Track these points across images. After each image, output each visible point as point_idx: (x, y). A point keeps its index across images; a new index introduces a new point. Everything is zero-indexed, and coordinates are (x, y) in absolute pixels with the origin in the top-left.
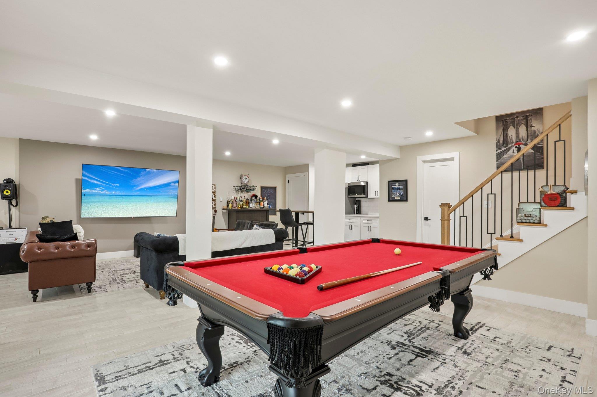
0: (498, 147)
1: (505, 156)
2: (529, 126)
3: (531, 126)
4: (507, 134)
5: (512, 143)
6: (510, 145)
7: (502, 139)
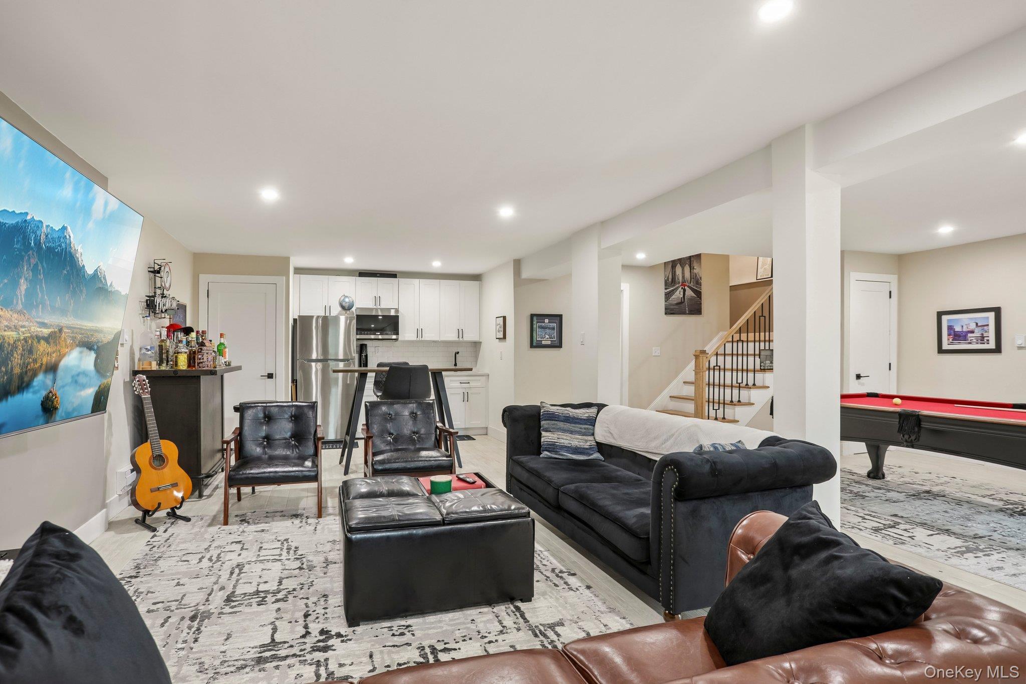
0: (667, 284)
1: (673, 297)
2: (692, 268)
3: (693, 269)
4: (675, 272)
5: (679, 283)
6: (678, 285)
7: (670, 277)
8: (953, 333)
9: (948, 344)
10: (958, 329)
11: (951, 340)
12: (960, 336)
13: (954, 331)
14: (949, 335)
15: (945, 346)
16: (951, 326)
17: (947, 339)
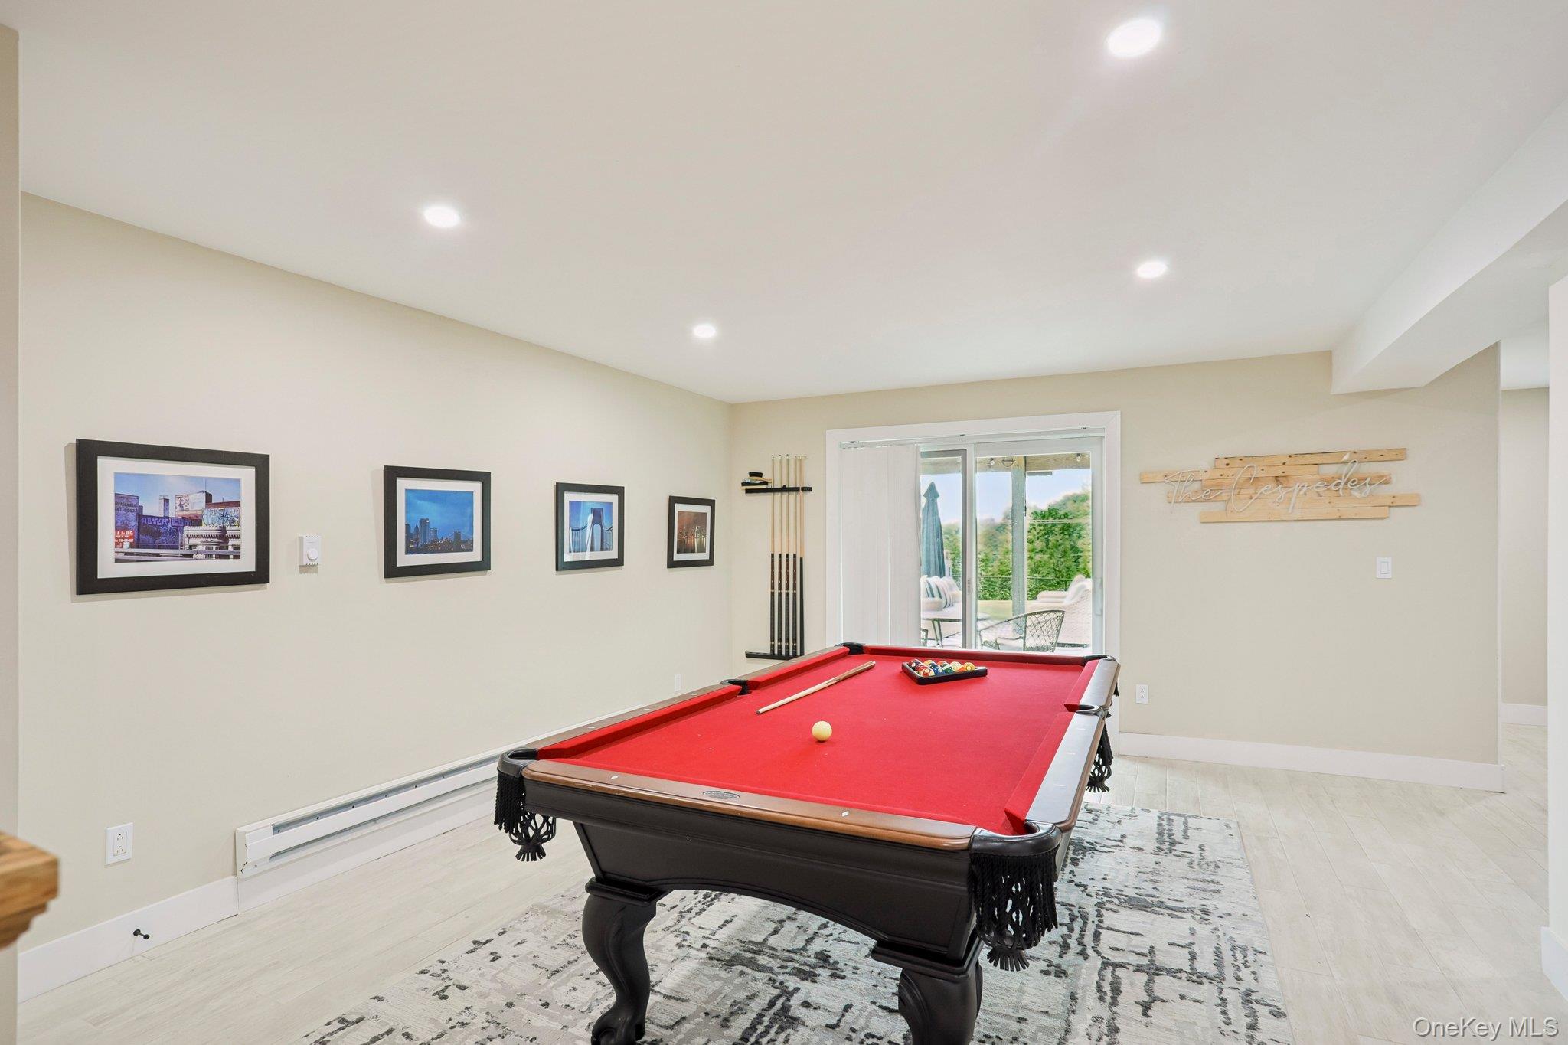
8: (134, 523)
9: (117, 561)
10: (152, 508)
11: (126, 547)
12: (159, 534)
13: (140, 516)
14: (120, 527)
15: (108, 567)
16: (128, 497)
17: (112, 541)
